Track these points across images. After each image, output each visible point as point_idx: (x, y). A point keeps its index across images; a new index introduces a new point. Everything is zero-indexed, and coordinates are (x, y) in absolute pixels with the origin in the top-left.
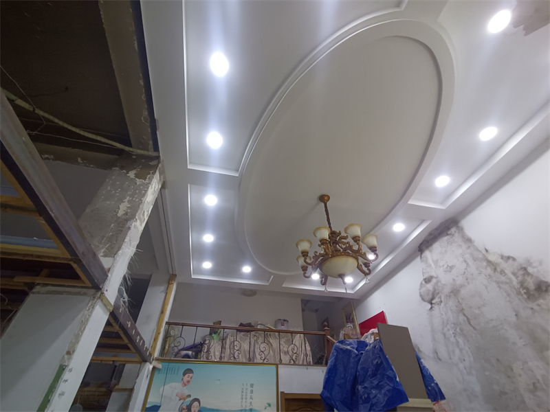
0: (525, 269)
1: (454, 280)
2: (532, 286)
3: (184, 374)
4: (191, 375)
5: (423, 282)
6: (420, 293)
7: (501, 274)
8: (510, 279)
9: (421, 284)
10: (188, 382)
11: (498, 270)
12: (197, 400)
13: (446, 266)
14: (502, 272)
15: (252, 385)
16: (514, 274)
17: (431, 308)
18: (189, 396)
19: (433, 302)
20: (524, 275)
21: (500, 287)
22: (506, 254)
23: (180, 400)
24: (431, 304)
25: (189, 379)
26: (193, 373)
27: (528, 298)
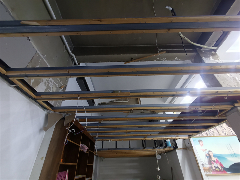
3: (199, 142)
4: (202, 142)
10: (203, 145)
12: (210, 151)
15: (230, 144)
18: (206, 150)
23: (203, 151)
25: (202, 144)
26: (202, 141)
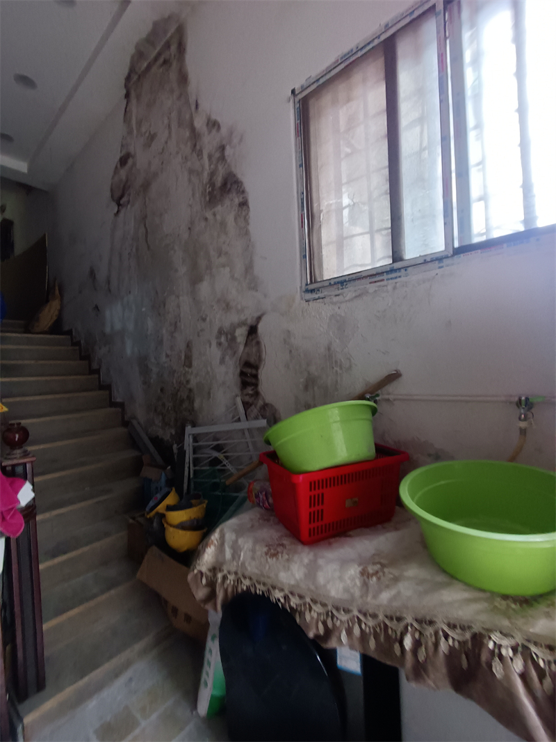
0: (222, 148)
1: (150, 163)
2: (219, 181)
5: (119, 166)
6: (112, 184)
7: (198, 156)
8: (203, 167)
9: (116, 167)
11: (198, 147)
13: (147, 135)
14: (200, 154)
16: (210, 157)
17: (118, 212)
19: (121, 202)
20: (219, 159)
21: (190, 180)
22: (214, 117)
24: (119, 205)
27: (210, 201)
